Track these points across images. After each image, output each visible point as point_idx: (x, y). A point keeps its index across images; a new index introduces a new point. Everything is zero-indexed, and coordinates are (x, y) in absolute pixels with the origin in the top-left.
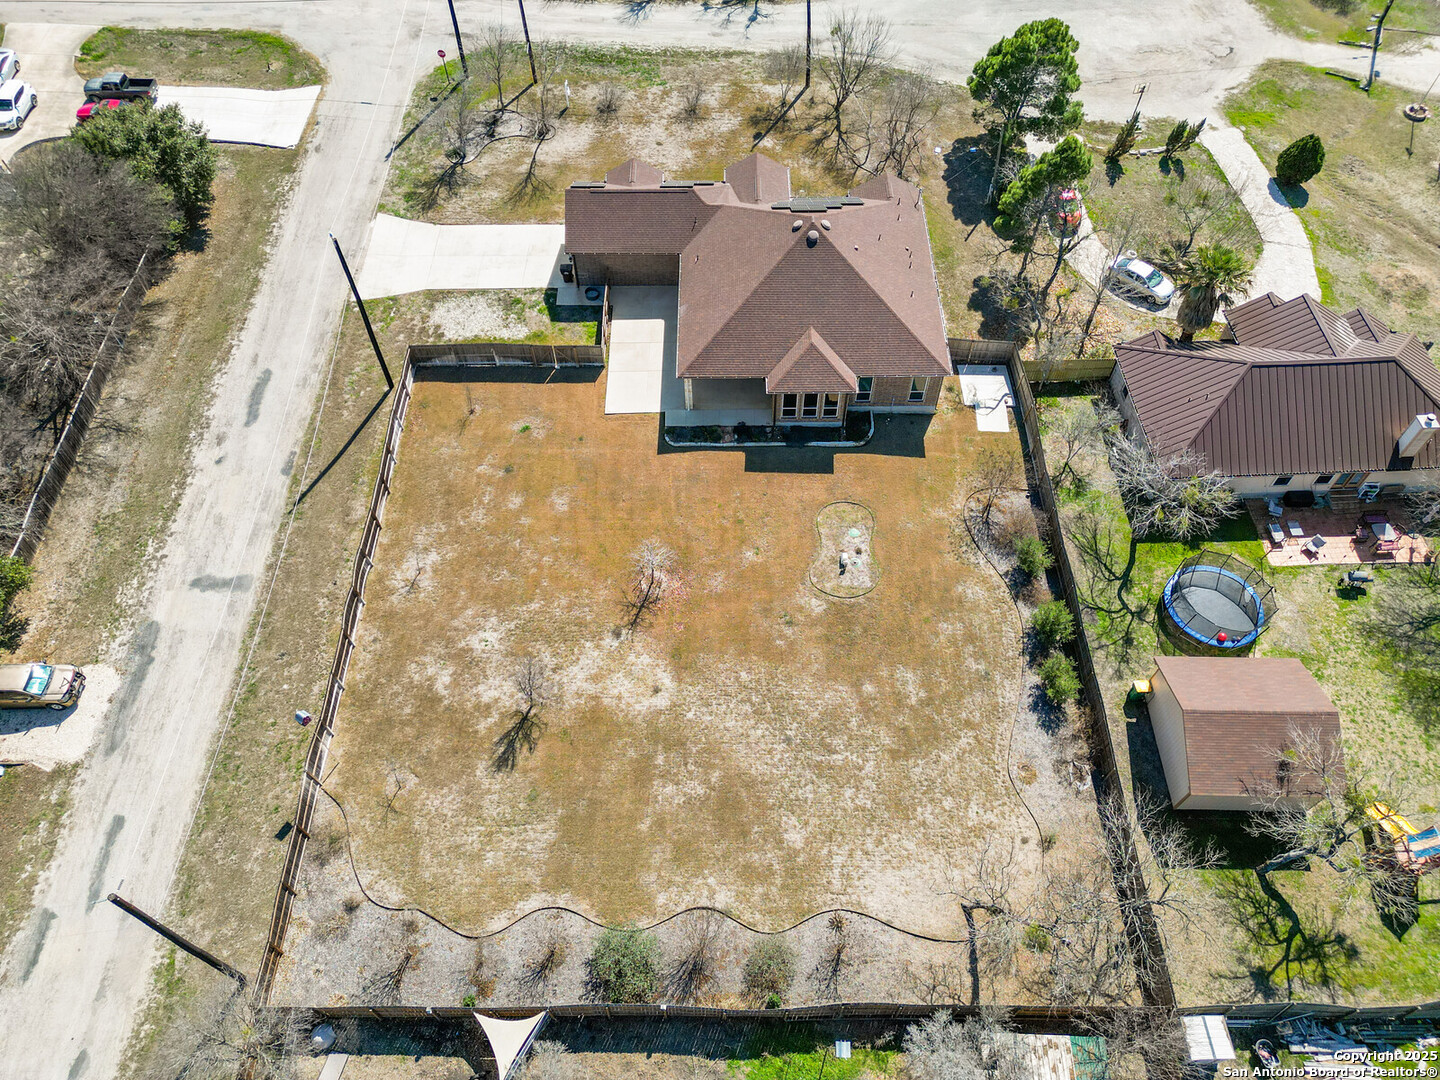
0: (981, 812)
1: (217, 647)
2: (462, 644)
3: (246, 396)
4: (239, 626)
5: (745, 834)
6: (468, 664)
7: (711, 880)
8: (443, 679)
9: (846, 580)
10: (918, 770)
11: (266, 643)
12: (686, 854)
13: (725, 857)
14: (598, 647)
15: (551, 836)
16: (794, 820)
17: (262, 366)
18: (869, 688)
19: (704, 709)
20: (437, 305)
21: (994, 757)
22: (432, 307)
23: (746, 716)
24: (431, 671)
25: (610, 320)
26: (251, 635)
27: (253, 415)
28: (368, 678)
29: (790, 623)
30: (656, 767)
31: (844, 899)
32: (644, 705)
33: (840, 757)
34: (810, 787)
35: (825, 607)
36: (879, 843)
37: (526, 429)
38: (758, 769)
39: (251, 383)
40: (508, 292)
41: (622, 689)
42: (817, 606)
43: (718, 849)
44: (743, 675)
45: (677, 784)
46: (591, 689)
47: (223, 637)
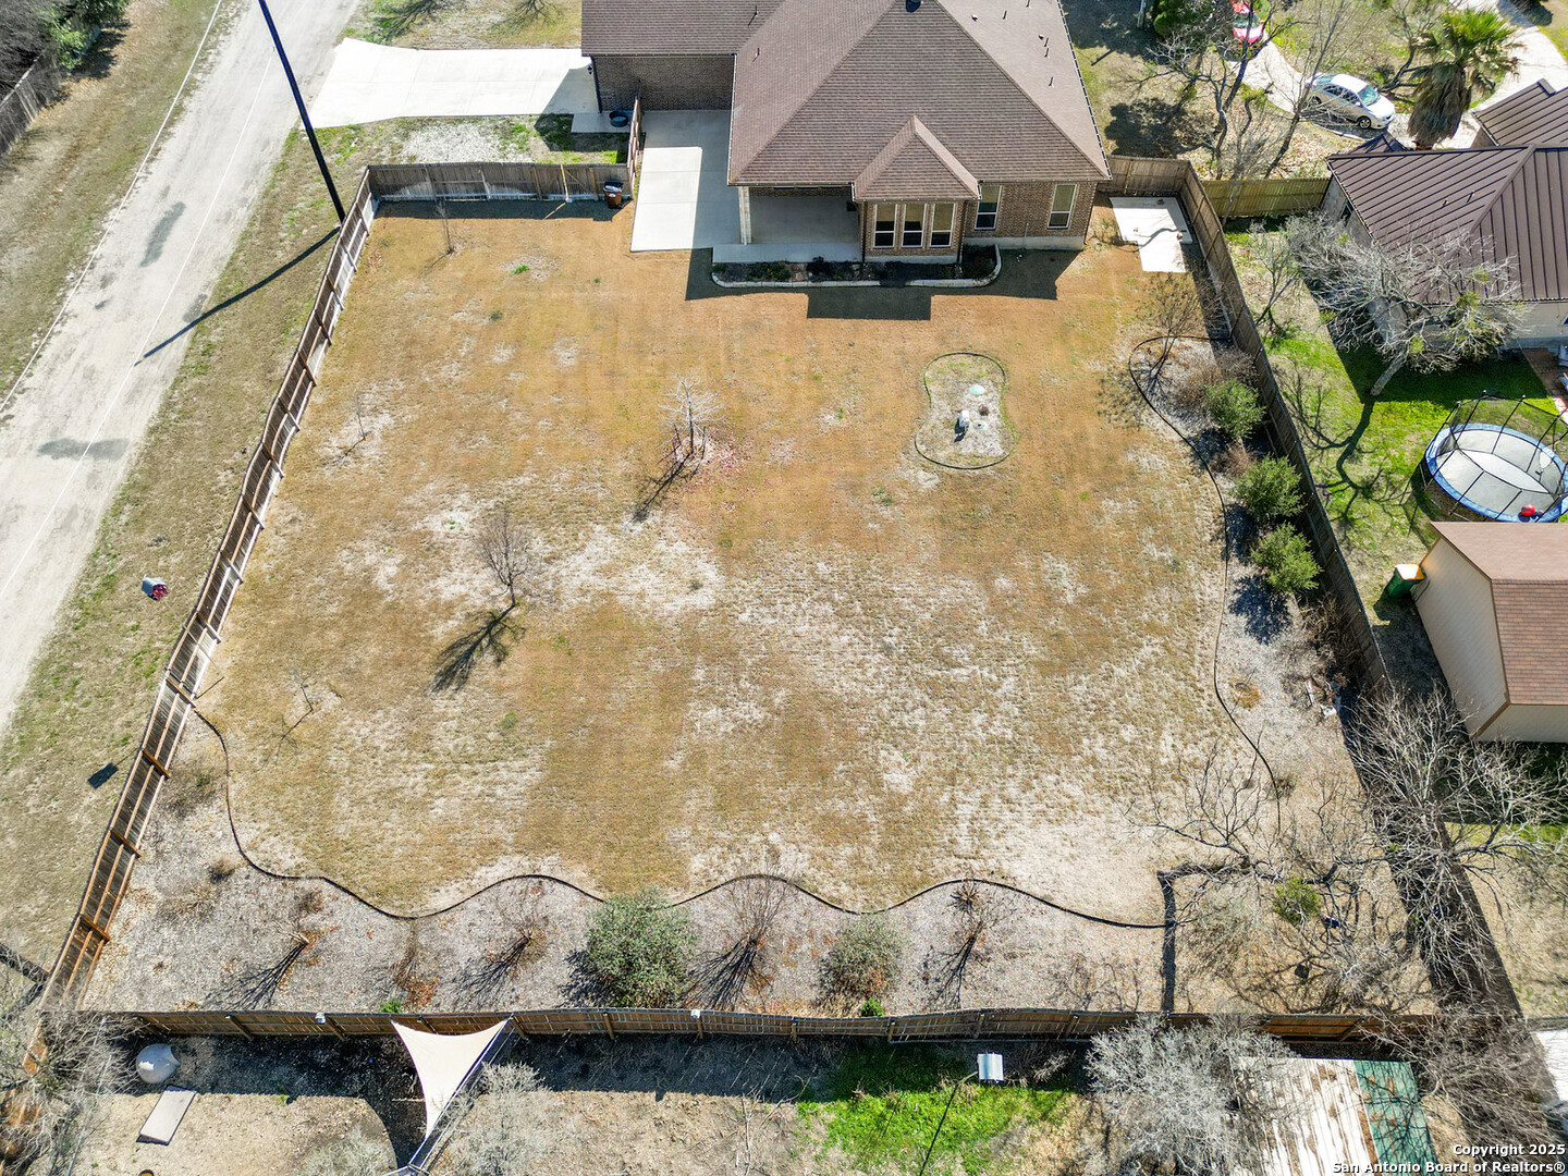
0: (1180, 745)
1: (65, 527)
2: (419, 526)
3: (146, 232)
4: (100, 502)
5: (823, 774)
6: (426, 552)
7: (774, 837)
8: (387, 571)
9: (967, 447)
10: (1080, 689)
11: (137, 524)
12: (734, 800)
13: (795, 804)
14: (613, 531)
15: (533, 776)
16: (897, 755)
17: (173, 199)
18: (1003, 583)
19: (764, 610)
20: (413, 134)
21: (1193, 671)
22: (406, 136)
23: (825, 619)
24: (370, 559)
25: (641, 147)
26: (116, 512)
27: (153, 252)
28: (278, 569)
29: (887, 502)
30: (693, 684)
31: (976, 865)
32: (677, 604)
33: (964, 671)
34: (920, 711)
35: (937, 481)
36: (1026, 786)
37: (522, 270)
38: (844, 685)
39: (156, 218)
40: (507, 119)
41: (646, 585)
42: (926, 480)
43: (785, 795)
44: (821, 566)
45: (724, 706)
46: (601, 584)
47: (77, 515)
